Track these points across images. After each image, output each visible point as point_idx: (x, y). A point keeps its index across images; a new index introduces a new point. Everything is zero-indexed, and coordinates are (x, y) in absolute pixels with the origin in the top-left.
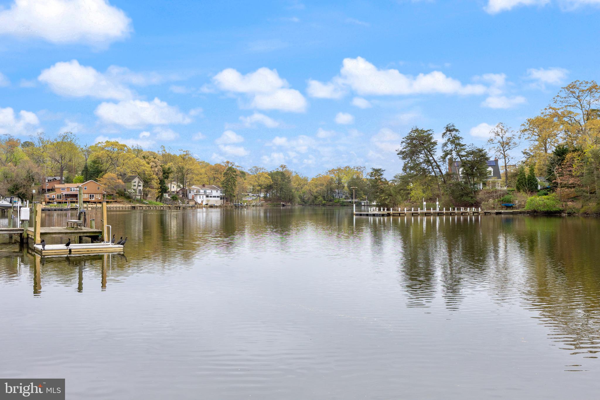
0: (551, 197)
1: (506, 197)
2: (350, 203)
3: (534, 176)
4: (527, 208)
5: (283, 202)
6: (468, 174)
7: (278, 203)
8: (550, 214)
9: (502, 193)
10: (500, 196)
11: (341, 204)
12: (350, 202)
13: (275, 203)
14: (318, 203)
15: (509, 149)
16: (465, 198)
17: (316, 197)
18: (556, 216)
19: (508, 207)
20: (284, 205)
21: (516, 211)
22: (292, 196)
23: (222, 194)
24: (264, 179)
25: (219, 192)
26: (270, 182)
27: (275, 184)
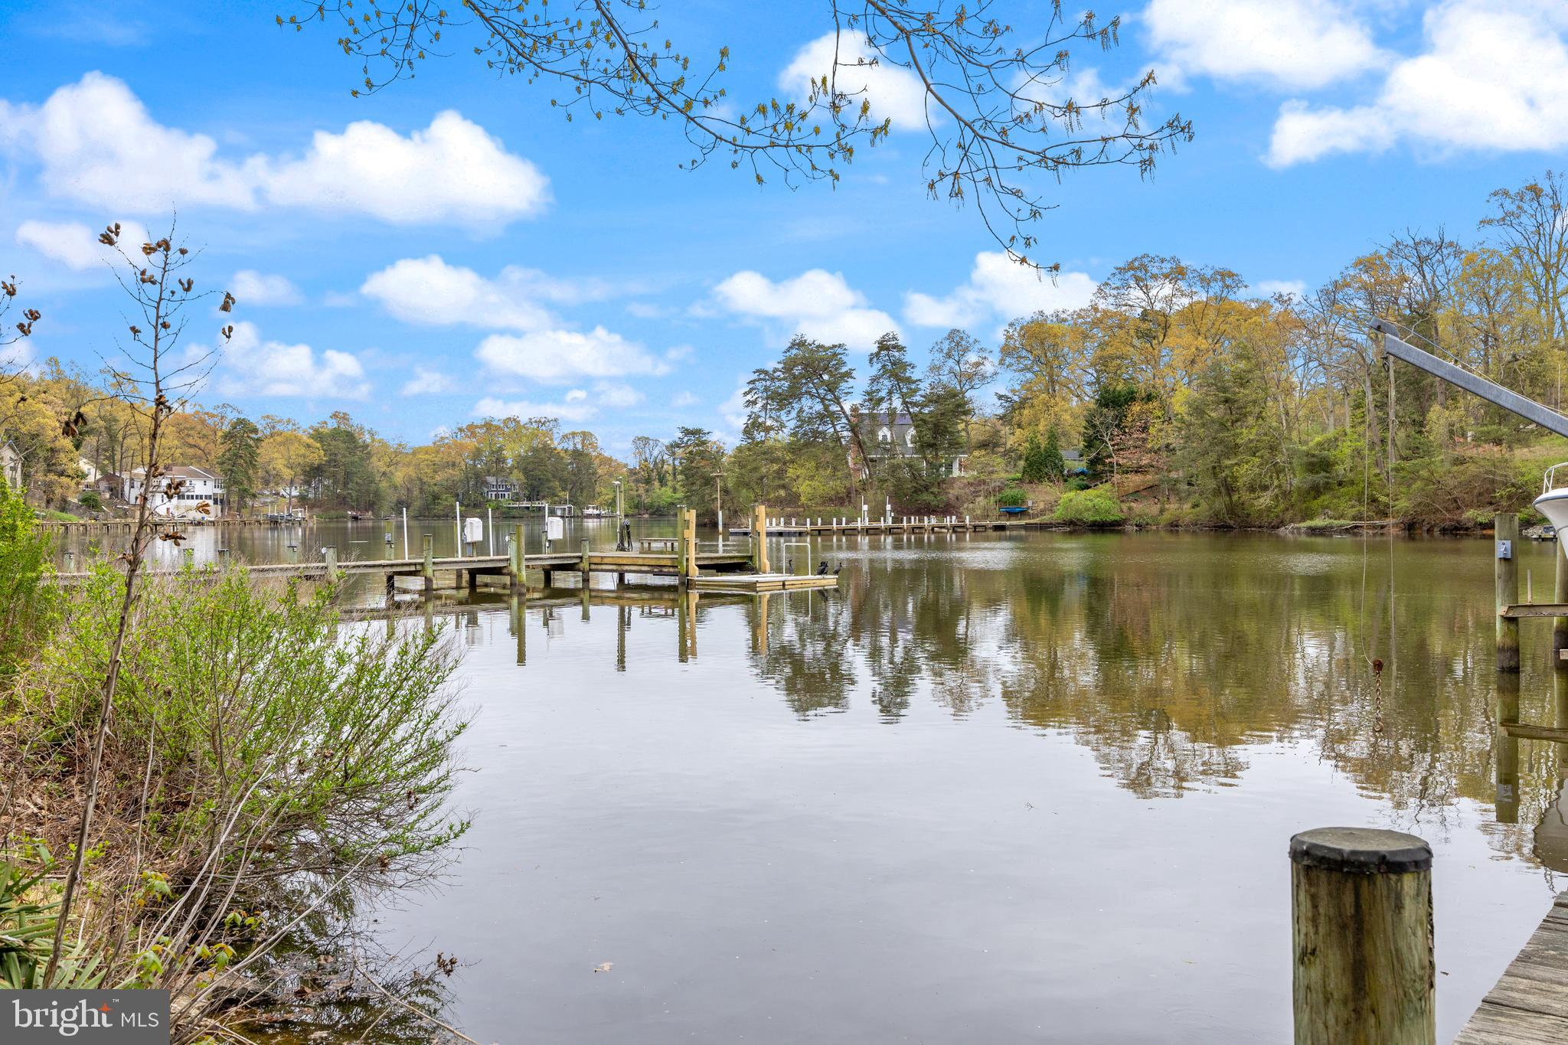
0: (1102, 491)
1: (1008, 492)
2: (526, 512)
3: (1055, 449)
4: (1058, 514)
5: (352, 508)
6: (924, 446)
7: (341, 512)
8: (1103, 527)
9: (998, 484)
10: (994, 491)
11: (504, 513)
12: (528, 508)
13: (333, 513)
14: (441, 513)
15: (972, 387)
16: (926, 497)
17: (436, 497)
18: (1112, 531)
19: (1011, 514)
20: (355, 518)
21: (1032, 521)
22: (377, 493)
23: (219, 491)
24: (303, 451)
25: (210, 484)
26: (318, 456)
27: (333, 461)
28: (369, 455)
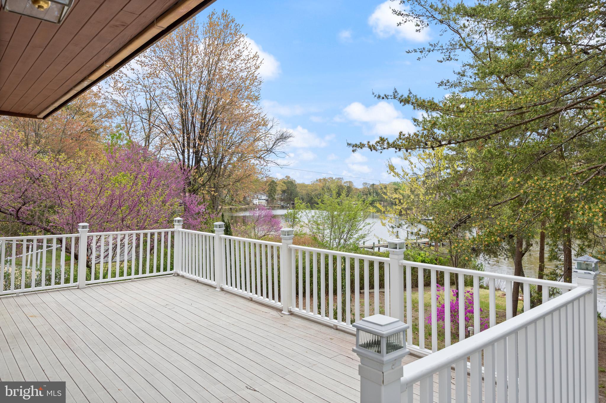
20: (293, 204)
23: (267, 198)
24: (281, 186)
25: (265, 196)
26: (285, 188)
27: (288, 189)
28: (296, 187)
